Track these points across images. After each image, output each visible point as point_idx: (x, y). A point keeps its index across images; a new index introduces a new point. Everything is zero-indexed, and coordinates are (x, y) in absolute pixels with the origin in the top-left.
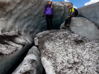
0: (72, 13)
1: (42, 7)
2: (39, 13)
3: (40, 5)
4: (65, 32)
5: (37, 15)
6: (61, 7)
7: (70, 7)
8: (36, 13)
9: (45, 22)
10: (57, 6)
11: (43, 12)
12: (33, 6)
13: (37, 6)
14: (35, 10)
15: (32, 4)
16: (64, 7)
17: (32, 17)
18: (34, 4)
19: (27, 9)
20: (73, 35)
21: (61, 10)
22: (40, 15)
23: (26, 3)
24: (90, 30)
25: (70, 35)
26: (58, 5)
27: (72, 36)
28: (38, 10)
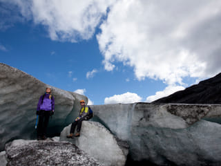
0: (85, 115)
1: (38, 95)
2: (30, 103)
3: (35, 91)
4: (65, 151)
5: (25, 105)
6: (70, 100)
7: (83, 104)
8: (23, 103)
9: (36, 119)
10: (64, 98)
11: (37, 103)
12: (22, 91)
13: (31, 91)
14: (24, 97)
15: (22, 86)
16: (74, 101)
17: (14, 107)
18: (25, 88)
19: (7, 92)
20: (78, 157)
21: (69, 105)
22: (30, 107)
23: (11, 83)
24: (107, 144)
25: (73, 159)
26: (66, 96)
27: (76, 160)
28: (30, 99)
